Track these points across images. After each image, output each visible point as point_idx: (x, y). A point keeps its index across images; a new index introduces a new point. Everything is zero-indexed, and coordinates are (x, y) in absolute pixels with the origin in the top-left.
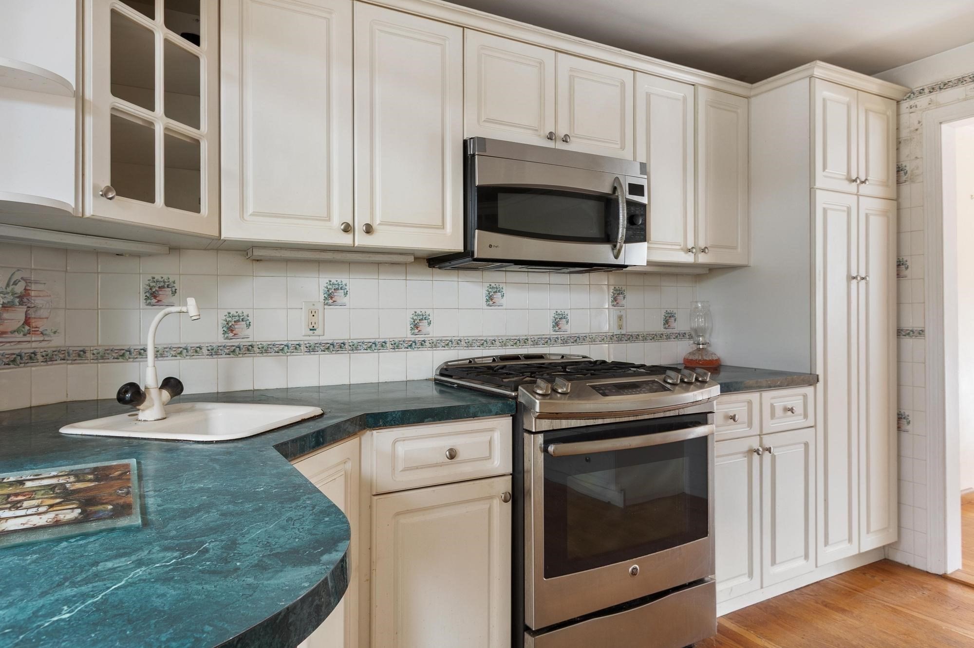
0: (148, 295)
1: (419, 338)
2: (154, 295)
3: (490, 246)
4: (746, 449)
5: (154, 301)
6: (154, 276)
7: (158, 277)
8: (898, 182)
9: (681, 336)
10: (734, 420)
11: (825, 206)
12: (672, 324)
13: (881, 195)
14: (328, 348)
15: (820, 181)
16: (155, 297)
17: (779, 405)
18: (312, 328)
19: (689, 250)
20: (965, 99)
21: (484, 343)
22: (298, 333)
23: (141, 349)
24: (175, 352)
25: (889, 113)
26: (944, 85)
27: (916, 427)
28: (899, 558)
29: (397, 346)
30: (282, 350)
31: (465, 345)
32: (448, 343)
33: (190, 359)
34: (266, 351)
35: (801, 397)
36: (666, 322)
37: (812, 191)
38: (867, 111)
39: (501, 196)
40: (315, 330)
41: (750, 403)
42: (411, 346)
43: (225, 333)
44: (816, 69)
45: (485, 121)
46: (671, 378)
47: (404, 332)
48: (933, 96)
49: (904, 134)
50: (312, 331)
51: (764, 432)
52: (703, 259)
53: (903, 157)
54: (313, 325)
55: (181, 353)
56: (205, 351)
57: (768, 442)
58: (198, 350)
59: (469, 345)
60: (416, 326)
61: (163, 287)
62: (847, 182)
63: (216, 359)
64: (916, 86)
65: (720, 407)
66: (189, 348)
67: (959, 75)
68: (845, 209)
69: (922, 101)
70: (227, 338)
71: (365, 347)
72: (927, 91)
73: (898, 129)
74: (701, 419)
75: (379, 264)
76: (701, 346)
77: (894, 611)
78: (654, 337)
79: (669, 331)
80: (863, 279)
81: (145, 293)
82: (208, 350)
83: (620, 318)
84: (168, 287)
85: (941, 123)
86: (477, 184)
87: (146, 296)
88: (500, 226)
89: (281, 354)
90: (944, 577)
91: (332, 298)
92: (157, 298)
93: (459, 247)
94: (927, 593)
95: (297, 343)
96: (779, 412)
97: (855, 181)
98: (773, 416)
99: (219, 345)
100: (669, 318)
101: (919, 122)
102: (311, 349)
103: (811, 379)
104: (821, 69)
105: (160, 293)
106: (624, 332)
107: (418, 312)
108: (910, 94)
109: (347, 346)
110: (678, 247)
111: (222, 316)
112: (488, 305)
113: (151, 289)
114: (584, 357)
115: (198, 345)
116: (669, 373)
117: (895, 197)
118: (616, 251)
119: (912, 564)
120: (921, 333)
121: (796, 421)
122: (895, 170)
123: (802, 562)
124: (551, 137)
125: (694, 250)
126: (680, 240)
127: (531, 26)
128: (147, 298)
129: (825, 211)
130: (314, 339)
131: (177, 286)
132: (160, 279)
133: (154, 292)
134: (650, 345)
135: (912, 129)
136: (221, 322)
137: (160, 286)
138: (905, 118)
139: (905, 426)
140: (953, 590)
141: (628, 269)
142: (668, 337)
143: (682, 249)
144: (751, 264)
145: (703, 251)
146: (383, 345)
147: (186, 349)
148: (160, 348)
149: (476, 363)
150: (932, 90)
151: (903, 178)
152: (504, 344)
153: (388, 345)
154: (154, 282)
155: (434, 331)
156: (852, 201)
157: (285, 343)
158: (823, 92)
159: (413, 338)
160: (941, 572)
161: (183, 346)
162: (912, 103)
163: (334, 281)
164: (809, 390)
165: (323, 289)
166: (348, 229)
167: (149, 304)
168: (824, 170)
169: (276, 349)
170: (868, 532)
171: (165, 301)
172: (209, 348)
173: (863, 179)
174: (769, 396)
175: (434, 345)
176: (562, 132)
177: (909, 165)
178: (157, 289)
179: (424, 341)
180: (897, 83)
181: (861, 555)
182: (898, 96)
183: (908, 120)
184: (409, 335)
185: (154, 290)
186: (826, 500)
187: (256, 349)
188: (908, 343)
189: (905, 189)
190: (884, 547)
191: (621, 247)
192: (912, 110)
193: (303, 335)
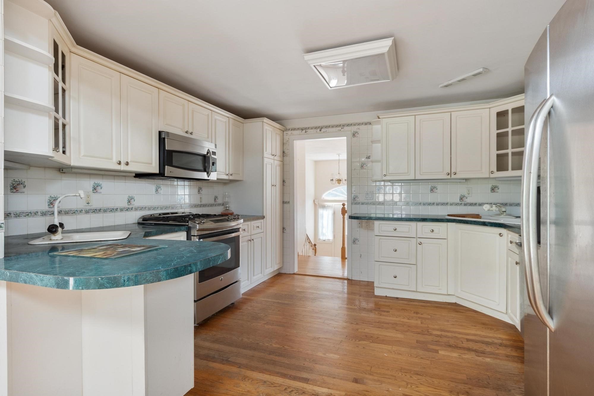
0: (11, 187)
1: (130, 206)
2: (15, 188)
3: (171, 172)
4: (247, 240)
5: (15, 190)
6: (14, 179)
7: (16, 180)
8: (283, 156)
9: (219, 205)
10: (245, 231)
11: (266, 163)
12: (217, 200)
13: (279, 160)
14: (94, 211)
15: (265, 155)
16: (15, 189)
17: (256, 225)
18: (88, 203)
19: (227, 175)
20: (299, 135)
21: (154, 208)
22: (81, 205)
23: (8, 213)
24: (25, 214)
25: (281, 135)
26: (294, 129)
27: (287, 231)
28: (283, 272)
29: (122, 210)
30: (75, 212)
31: (148, 209)
32: (142, 209)
33: (32, 217)
34: (68, 213)
35: (260, 223)
36: (215, 200)
37: (263, 158)
38: (276, 133)
39: (174, 154)
40: (89, 203)
41: (248, 225)
42: (127, 210)
43: (49, 205)
44: (264, 120)
45: (166, 124)
46: (230, 217)
47: (125, 204)
48: (292, 132)
49: (285, 141)
50: (88, 204)
51: (252, 234)
52: (231, 178)
53: (284, 149)
54: (88, 201)
55: (28, 215)
56: (39, 213)
57: (253, 237)
58: (36, 213)
59: (149, 209)
60: (129, 202)
61: (19, 184)
62: (271, 155)
63: (45, 217)
64: (288, 127)
65: (243, 226)
66: (32, 213)
67: (298, 127)
68: (271, 164)
69: (289, 132)
70: (50, 208)
71: (109, 210)
72: (290, 130)
73: (283, 140)
74: (237, 230)
75: (114, 176)
76: (227, 208)
77: (284, 284)
78: (211, 205)
79: (216, 203)
80: (275, 186)
81: (10, 187)
82: (41, 213)
83: (201, 198)
84: (21, 184)
85: (294, 140)
86: (166, 149)
87: (11, 188)
88: (173, 164)
89: (74, 214)
90: (294, 274)
91: (95, 190)
92: (16, 189)
93: (157, 171)
94: (290, 278)
95: (81, 209)
96: (255, 228)
97: (273, 155)
98: (254, 229)
99: (46, 211)
100: (216, 198)
101: (288, 139)
102: (87, 212)
103: (263, 217)
104: (266, 120)
105: (18, 187)
106: (202, 203)
107: (130, 196)
108: (287, 130)
109: (102, 210)
110: (224, 173)
111: (47, 198)
112: (156, 193)
113: (13, 185)
114: (190, 213)
115: (36, 211)
116: (229, 216)
117: (282, 161)
118: (208, 175)
119: (286, 273)
120: (289, 202)
121: (259, 230)
122: (283, 152)
123: (260, 275)
124: (187, 132)
125: (229, 175)
126: (224, 171)
127: (182, 92)
128: (11, 189)
129: (266, 164)
130: (88, 208)
131: (26, 184)
132: (18, 181)
133: (15, 186)
134: (210, 208)
135: (287, 140)
136: (47, 200)
137: (18, 183)
138: (285, 136)
139: (285, 231)
140: (296, 276)
141: (210, 180)
142: (216, 205)
143: (225, 174)
144: (244, 180)
145: (231, 175)
146: (117, 209)
147: (31, 213)
148: (18, 213)
149: (154, 216)
150: (292, 130)
151: (284, 155)
152: (162, 209)
153: (118, 210)
154: (15, 182)
155: (136, 203)
156: (272, 161)
157: (76, 209)
158: (266, 127)
159: (128, 206)
160: (293, 273)
161: (29, 211)
162: (287, 132)
163: (96, 182)
164: (262, 221)
165: (92, 186)
166: (120, 163)
167: (12, 192)
168: (266, 151)
169: (72, 212)
170: (276, 264)
171: (20, 190)
172: (42, 212)
173: (275, 155)
174: (253, 222)
175: (136, 209)
176: (190, 131)
177: (286, 151)
178: (16, 185)
179: (132, 208)
180: (284, 126)
181: (274, 271)
182: (284, 130)
183: (286, 137)
184: (127, 205)
185: (15, 185)
186: (266, 255)
187: (63, 212)
188: (286, 205)
189: (285, 158)
190: (279, 269)
191: (210, 173)
192: (287, 135)
193: (84, 205)
